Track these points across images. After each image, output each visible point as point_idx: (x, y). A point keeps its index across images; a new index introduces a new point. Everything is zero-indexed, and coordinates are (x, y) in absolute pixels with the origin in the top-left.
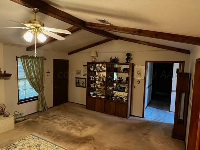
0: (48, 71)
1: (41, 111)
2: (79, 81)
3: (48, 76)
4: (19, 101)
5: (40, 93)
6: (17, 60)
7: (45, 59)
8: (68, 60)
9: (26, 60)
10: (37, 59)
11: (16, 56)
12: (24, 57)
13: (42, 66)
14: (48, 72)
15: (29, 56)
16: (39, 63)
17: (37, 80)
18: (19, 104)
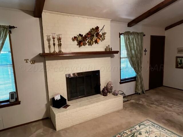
0: (146, 49)
1: (140, 94)
2: (181, 61)
3: (145, 55)
4: (121, 80)
5: (139, 74)
6: (120, 37)
7: (144, 35)
8: (165, 36)
9: (128, 37)
10: (137, 35)
11: (119, 33)
12: (127, 33)
13: (141, 43)
14: (145, 51)
15: (131, 32)
16: (139, 39)
17: (137, 58)
18: (121, 83)
